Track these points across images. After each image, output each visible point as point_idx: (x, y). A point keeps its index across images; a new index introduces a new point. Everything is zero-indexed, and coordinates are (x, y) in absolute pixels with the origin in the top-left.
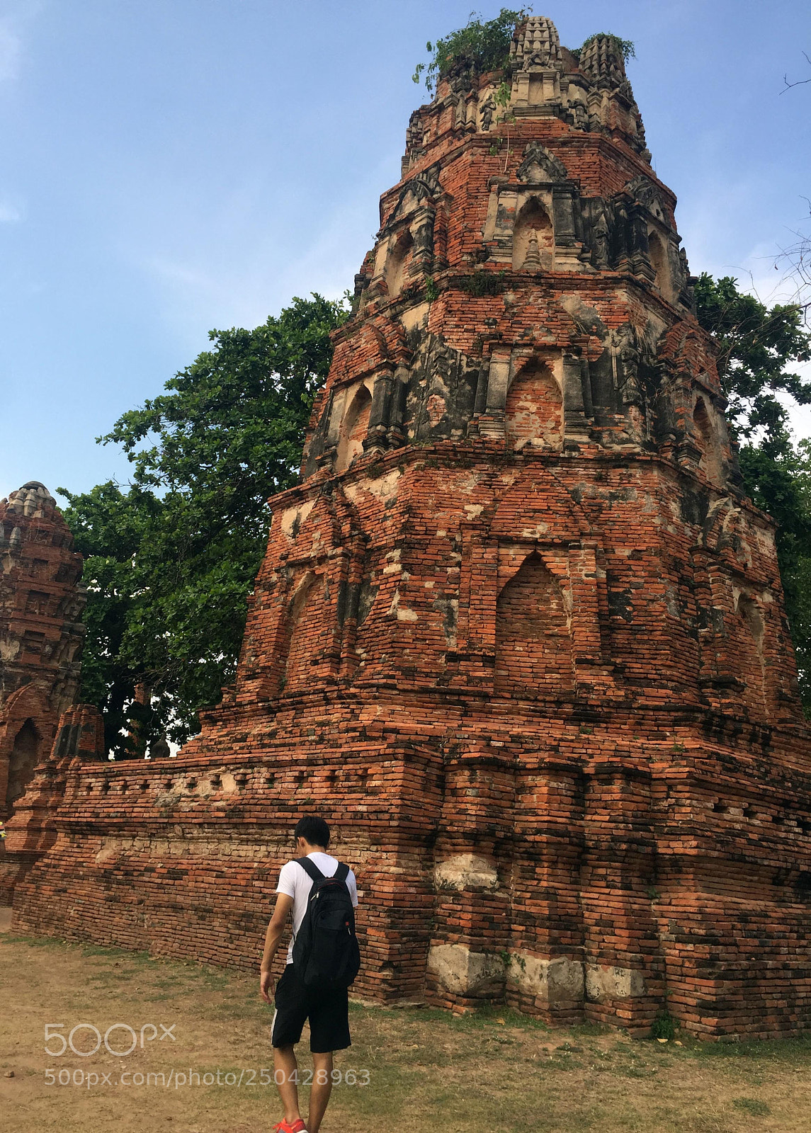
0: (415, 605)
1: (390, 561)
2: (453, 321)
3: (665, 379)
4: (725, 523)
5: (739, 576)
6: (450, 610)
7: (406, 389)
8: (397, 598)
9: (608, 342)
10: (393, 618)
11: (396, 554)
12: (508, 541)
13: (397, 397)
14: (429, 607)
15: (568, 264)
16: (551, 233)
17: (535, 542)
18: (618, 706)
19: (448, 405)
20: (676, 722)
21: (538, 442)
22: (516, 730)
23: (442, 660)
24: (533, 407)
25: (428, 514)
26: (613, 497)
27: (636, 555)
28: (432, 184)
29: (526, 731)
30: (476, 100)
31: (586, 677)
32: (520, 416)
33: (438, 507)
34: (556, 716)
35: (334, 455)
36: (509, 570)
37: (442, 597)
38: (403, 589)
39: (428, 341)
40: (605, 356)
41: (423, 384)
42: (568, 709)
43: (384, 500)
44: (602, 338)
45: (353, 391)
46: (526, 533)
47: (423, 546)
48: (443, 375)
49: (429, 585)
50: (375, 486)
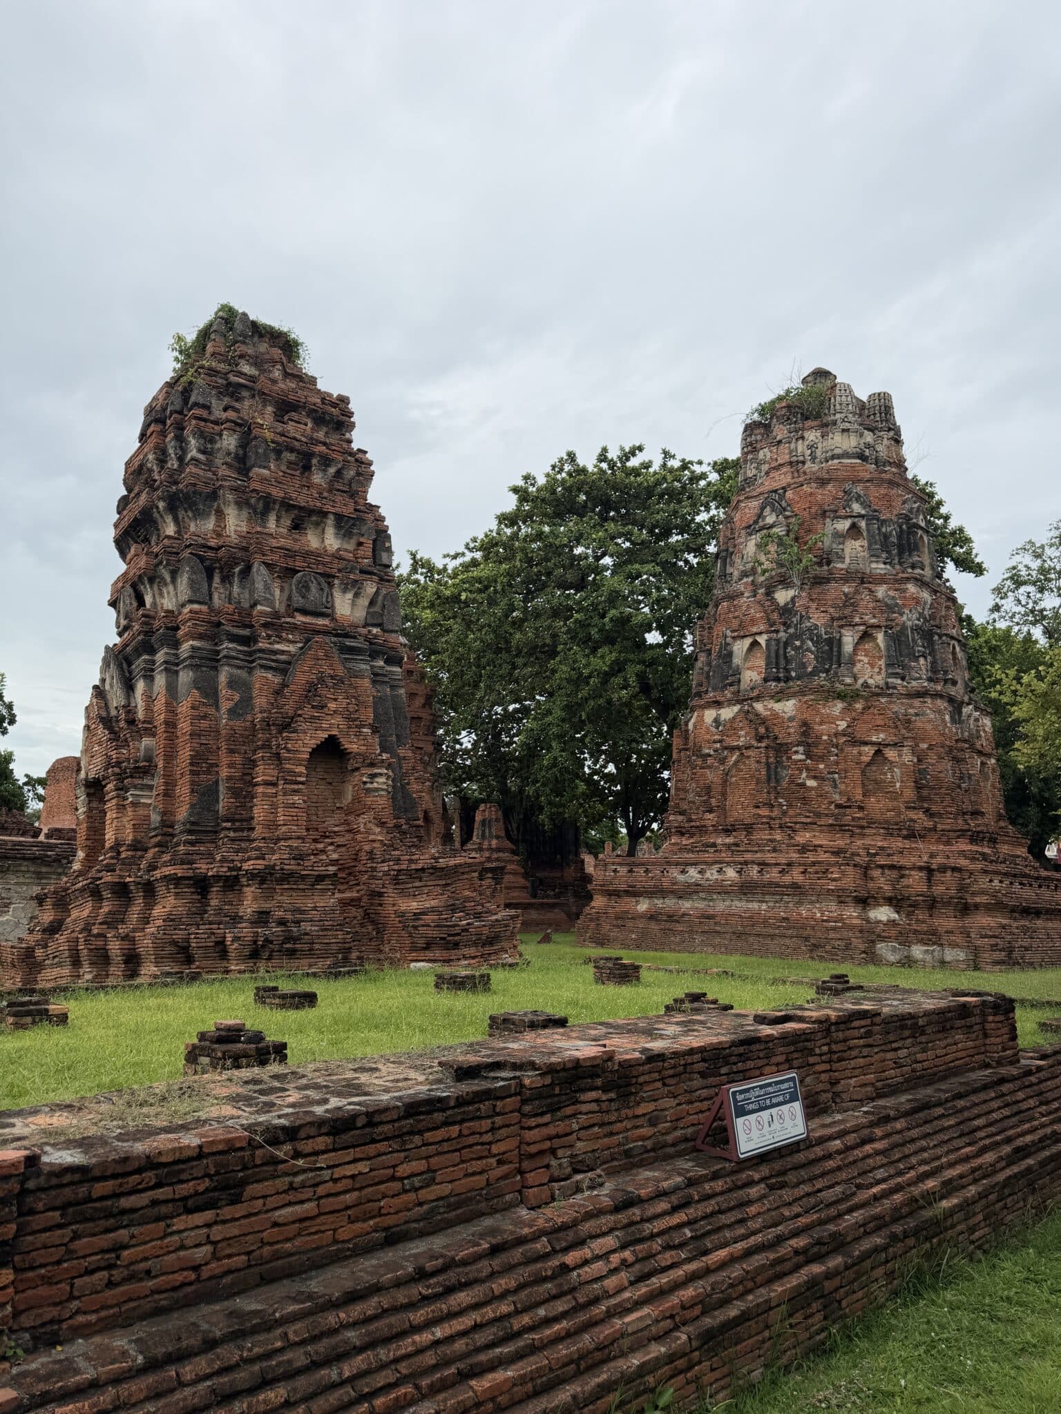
0: (815, 778)
1: (796, 752)
2: (813, 605)
3: (936, 637)
4: (971, 721)
5: (980, 753)
6: (834, 781)
7: (786, 644)
8: (804, 775)
9: (905, 618)
10: (803, 785)
11: (801, 749)
12: (866, 743)
13: (781, 652)
14: (823, 779)
15: (879, 568)
16: (865, 543)
17: (879, 744)
18: (930, 830)
19: (816, 658)
20: (958, 837)
21: (871, 681)
22: (880, 844)
23: (832, 807)
24: (866, 660)
25: (816, 727)
26: (917, 715)
27: (930, 747)
28: (784, 504)
29: (885, 844)
30: (803, 438)
31: (912, 815)
32: (859, 666)
33: (821, 723)
34: (899, 836)
35: (739, 681)
36: (866, 759)
37: (829, 773)
38: (808, 769)
39: (798, 617)
40: (904, 627)
41: (798, 643)
42: (905, 832)
43: (786, 716)
44: (901, 614)
45: (748, 641)
46: (874, 739)
47: (816, 745)
48: (812, 640)
49: (821, 766)
50: (777, 707)
